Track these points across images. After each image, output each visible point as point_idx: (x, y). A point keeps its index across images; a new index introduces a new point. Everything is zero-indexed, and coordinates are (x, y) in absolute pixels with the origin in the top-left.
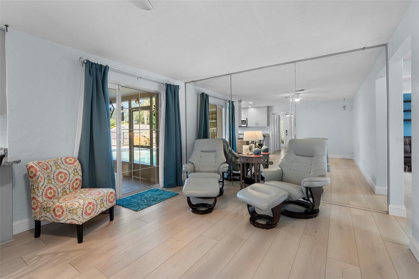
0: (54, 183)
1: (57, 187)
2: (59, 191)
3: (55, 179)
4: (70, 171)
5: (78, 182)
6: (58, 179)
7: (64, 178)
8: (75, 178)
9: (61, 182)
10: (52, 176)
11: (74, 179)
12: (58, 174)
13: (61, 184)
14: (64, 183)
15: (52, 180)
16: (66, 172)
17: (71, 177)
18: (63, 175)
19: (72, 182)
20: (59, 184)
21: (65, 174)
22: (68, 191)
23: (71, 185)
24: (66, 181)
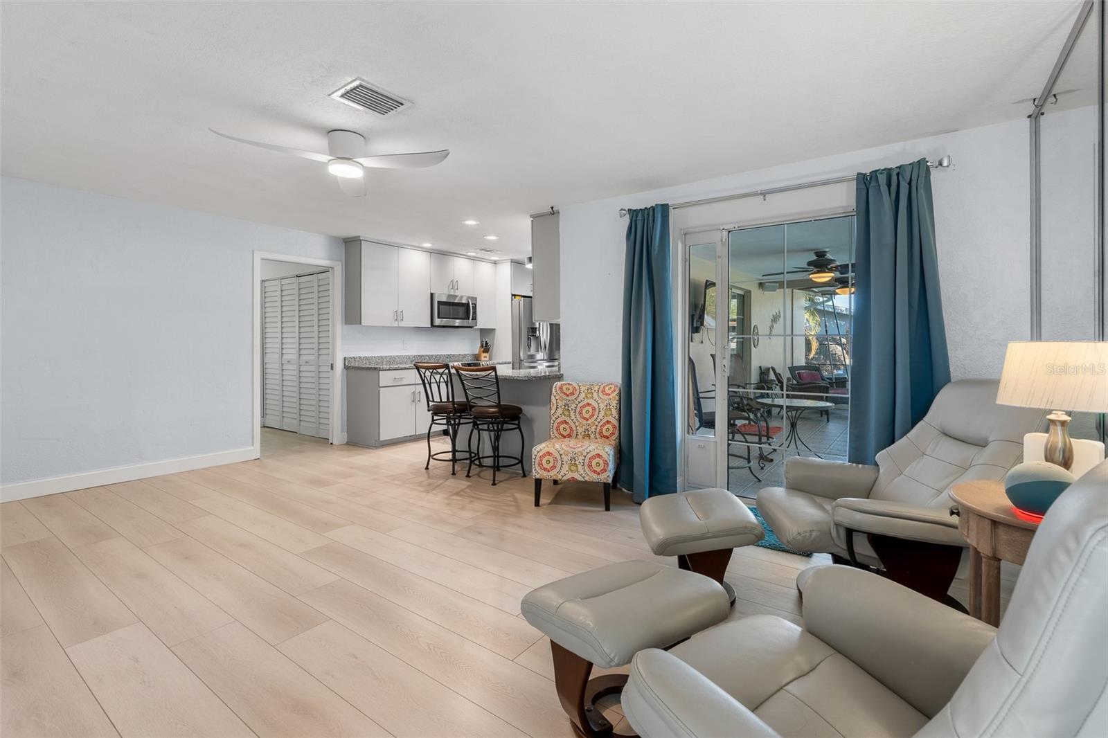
0: (573, 417)
1: (577, 424)
2: (579, 431)
3: (577, 412)
4: (602, 405)
5: (610, 426)
6: (581, 413)
7: (590, 414)
8: (606, 419)
9: (585, 418)
10: (573, 406)
11: (604, 421)
12: (584, 406)
13: (584, 422)
14: (589, 422)
15: (572, 412)
16: (596, 406)
17: (601, 417)
18: (590, 408)
19: (601, 424)
20: (581, 420)
21: (594, 409)
22: (592, 436)
23: (599, 428)
24: (593, 419)
